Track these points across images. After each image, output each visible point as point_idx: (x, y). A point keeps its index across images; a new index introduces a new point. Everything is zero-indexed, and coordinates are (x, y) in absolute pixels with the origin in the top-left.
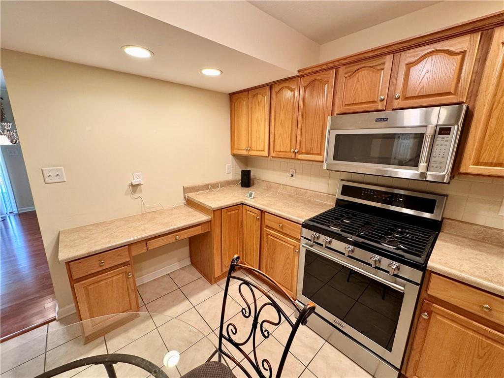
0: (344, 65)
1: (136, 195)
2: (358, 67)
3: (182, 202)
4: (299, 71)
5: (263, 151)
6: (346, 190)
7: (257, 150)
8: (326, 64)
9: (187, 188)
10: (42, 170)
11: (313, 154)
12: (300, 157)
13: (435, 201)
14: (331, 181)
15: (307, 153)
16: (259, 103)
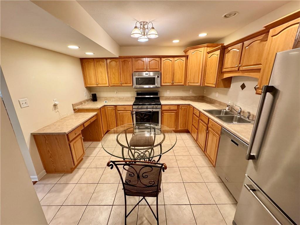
0: (134, 58)
1: (56, 111)
2: (138, 59)
3: (73, 111)
4: (119, 56)
5: (106, 84)
6: (138, 94)
7: (102, 84)
8: (129, 56)
9: (74, 104)
10: (19, 101)
11: (128, 84)
12: (123, 85)
13: (158, 93)
14: (132, 92)
15: (126, 84)
16: (101, 65)
